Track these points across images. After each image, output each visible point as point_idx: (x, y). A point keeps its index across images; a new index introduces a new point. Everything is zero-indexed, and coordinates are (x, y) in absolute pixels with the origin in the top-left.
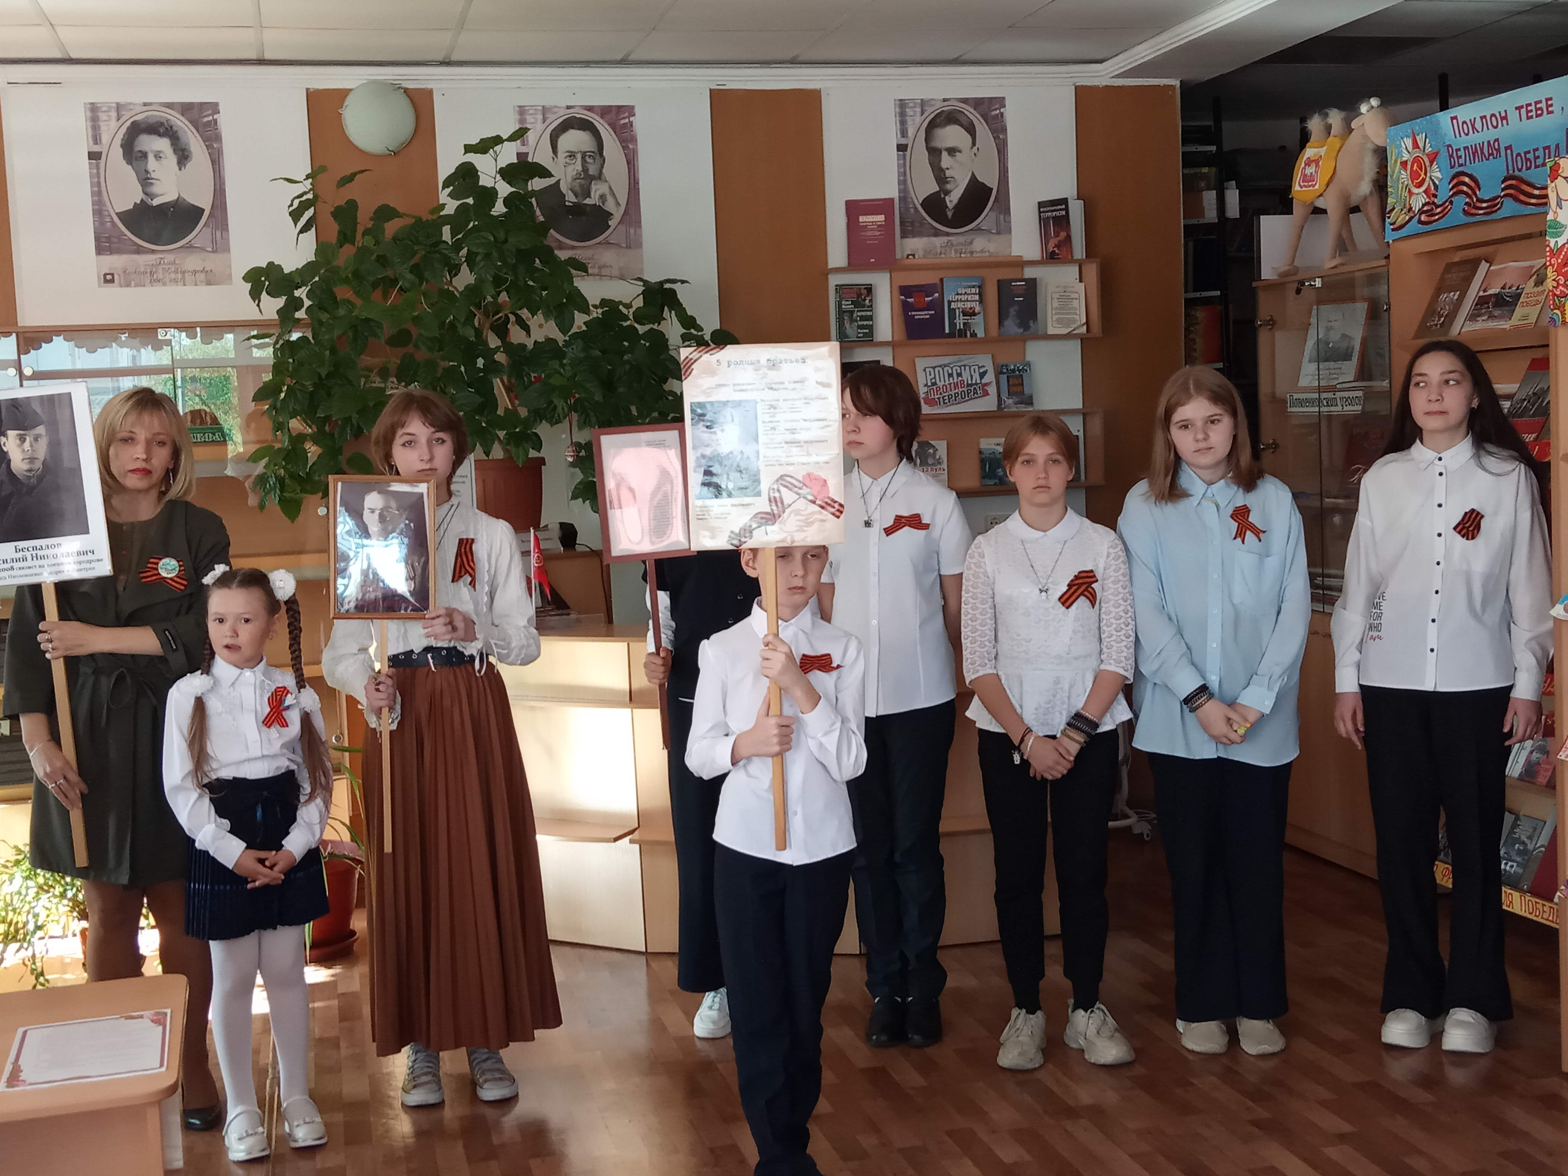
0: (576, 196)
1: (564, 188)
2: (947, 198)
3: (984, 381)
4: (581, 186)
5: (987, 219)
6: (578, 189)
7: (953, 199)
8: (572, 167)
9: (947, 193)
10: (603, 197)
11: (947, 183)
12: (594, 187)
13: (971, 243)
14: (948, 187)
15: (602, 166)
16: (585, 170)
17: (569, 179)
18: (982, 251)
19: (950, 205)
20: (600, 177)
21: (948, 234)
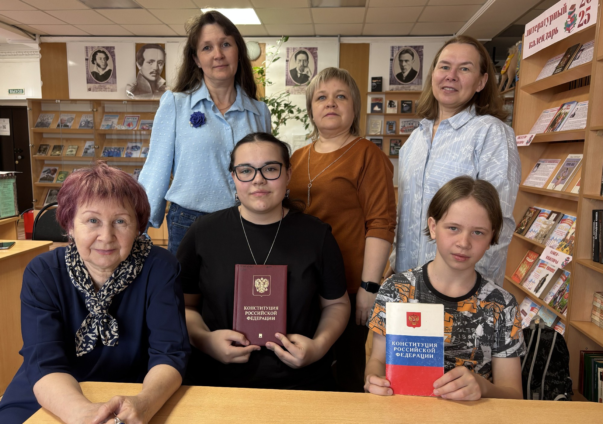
0: (300, 71)
1: (297, 69)
2: (404, 74)
4: (302, 69)
5: (415, 80)
6: (301, 70)
7: (406, 74)
8: (300, 64)
9: (404, 73)
10: (307, 72)
12: (305, 69)
13: (410, 87)
14: (404, 71)
15: (308, 64)
16: (303, 65)
17: (299, 67)
18: (413, 90)
19: (405, 76)
20: (307, 67)
21: (403, 84)
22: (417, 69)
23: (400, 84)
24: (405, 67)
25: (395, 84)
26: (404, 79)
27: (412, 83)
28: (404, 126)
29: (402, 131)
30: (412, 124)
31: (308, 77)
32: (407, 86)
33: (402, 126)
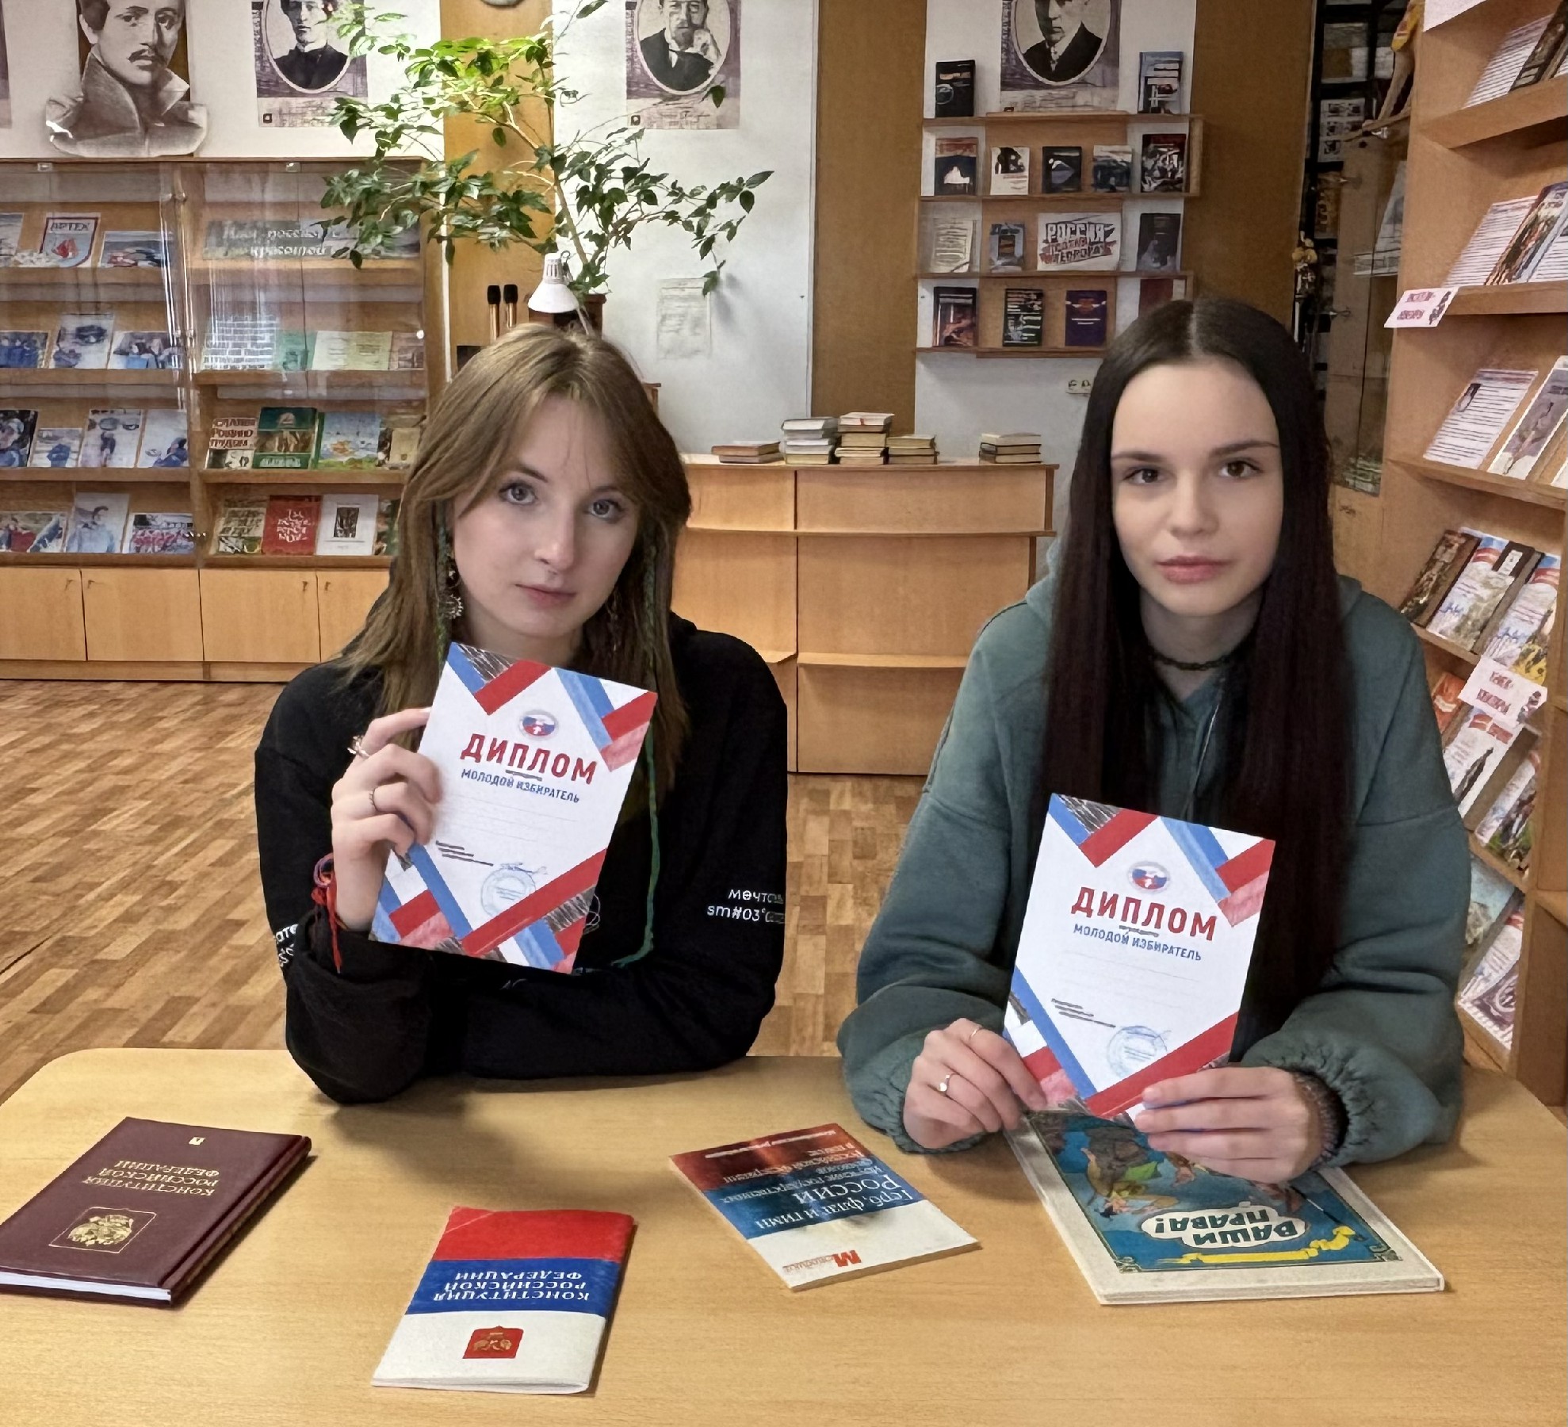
0: (679, 44)
1: (668, 37)
2: (1052, 50)
3: (1108, 240)
4: (685, 35)
5: (1093, 70)
6: (681, 39)
7: (1059, 49)
8: (675, 16)
9: (1053, 43)
10: (704, 47)
11: (1054, 32)
12: (696, 37)
13: (1073, 97)
14: (1055, 37)
15: (705, 16)
16: (689, 19)
17: (673, 29)
18: (1085, 106)
19: (1055, 57)
20: (702, 26)
21: (1049, 87)
22: (1102, 32)
23: (1038, 86)
24: (1055, 23)
25: (1022, 88)
26: (1053, 66)
27: (1083, 83)
28: (1055, 240)
29: (1047, 258)
30: (1083, 232)
31: (709, 64)
32: (1063, 93)
33: (1046, 241)
